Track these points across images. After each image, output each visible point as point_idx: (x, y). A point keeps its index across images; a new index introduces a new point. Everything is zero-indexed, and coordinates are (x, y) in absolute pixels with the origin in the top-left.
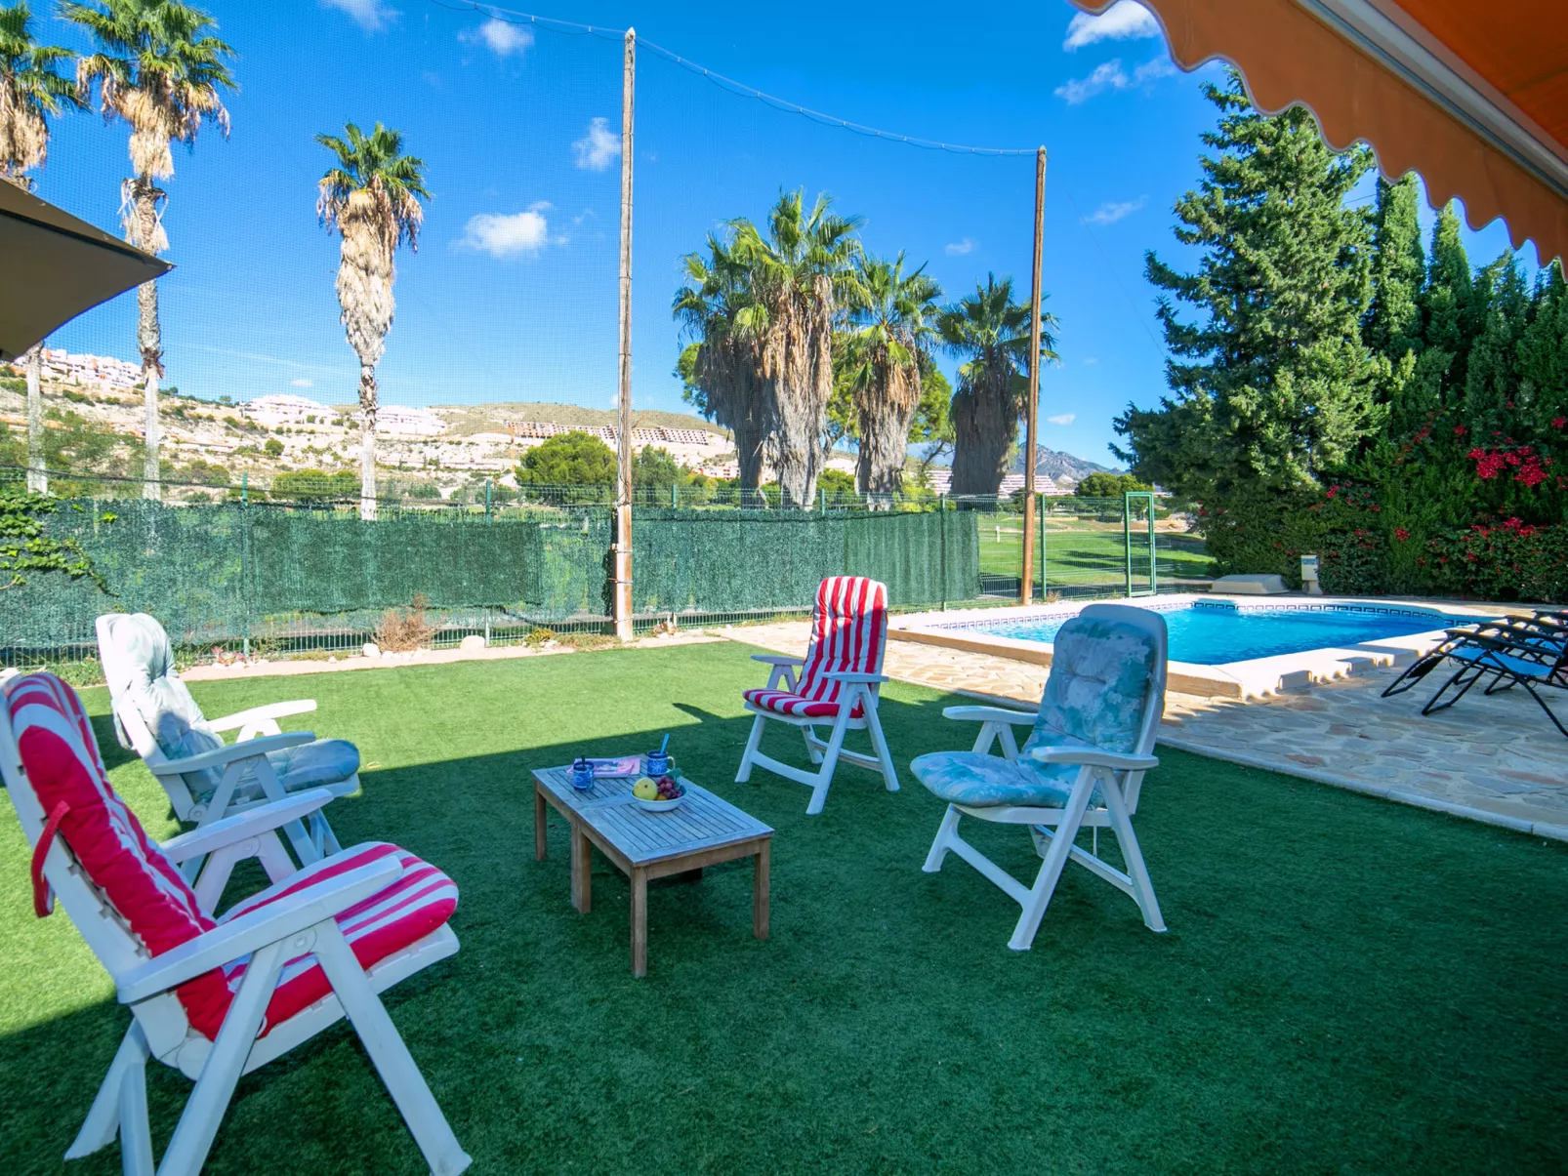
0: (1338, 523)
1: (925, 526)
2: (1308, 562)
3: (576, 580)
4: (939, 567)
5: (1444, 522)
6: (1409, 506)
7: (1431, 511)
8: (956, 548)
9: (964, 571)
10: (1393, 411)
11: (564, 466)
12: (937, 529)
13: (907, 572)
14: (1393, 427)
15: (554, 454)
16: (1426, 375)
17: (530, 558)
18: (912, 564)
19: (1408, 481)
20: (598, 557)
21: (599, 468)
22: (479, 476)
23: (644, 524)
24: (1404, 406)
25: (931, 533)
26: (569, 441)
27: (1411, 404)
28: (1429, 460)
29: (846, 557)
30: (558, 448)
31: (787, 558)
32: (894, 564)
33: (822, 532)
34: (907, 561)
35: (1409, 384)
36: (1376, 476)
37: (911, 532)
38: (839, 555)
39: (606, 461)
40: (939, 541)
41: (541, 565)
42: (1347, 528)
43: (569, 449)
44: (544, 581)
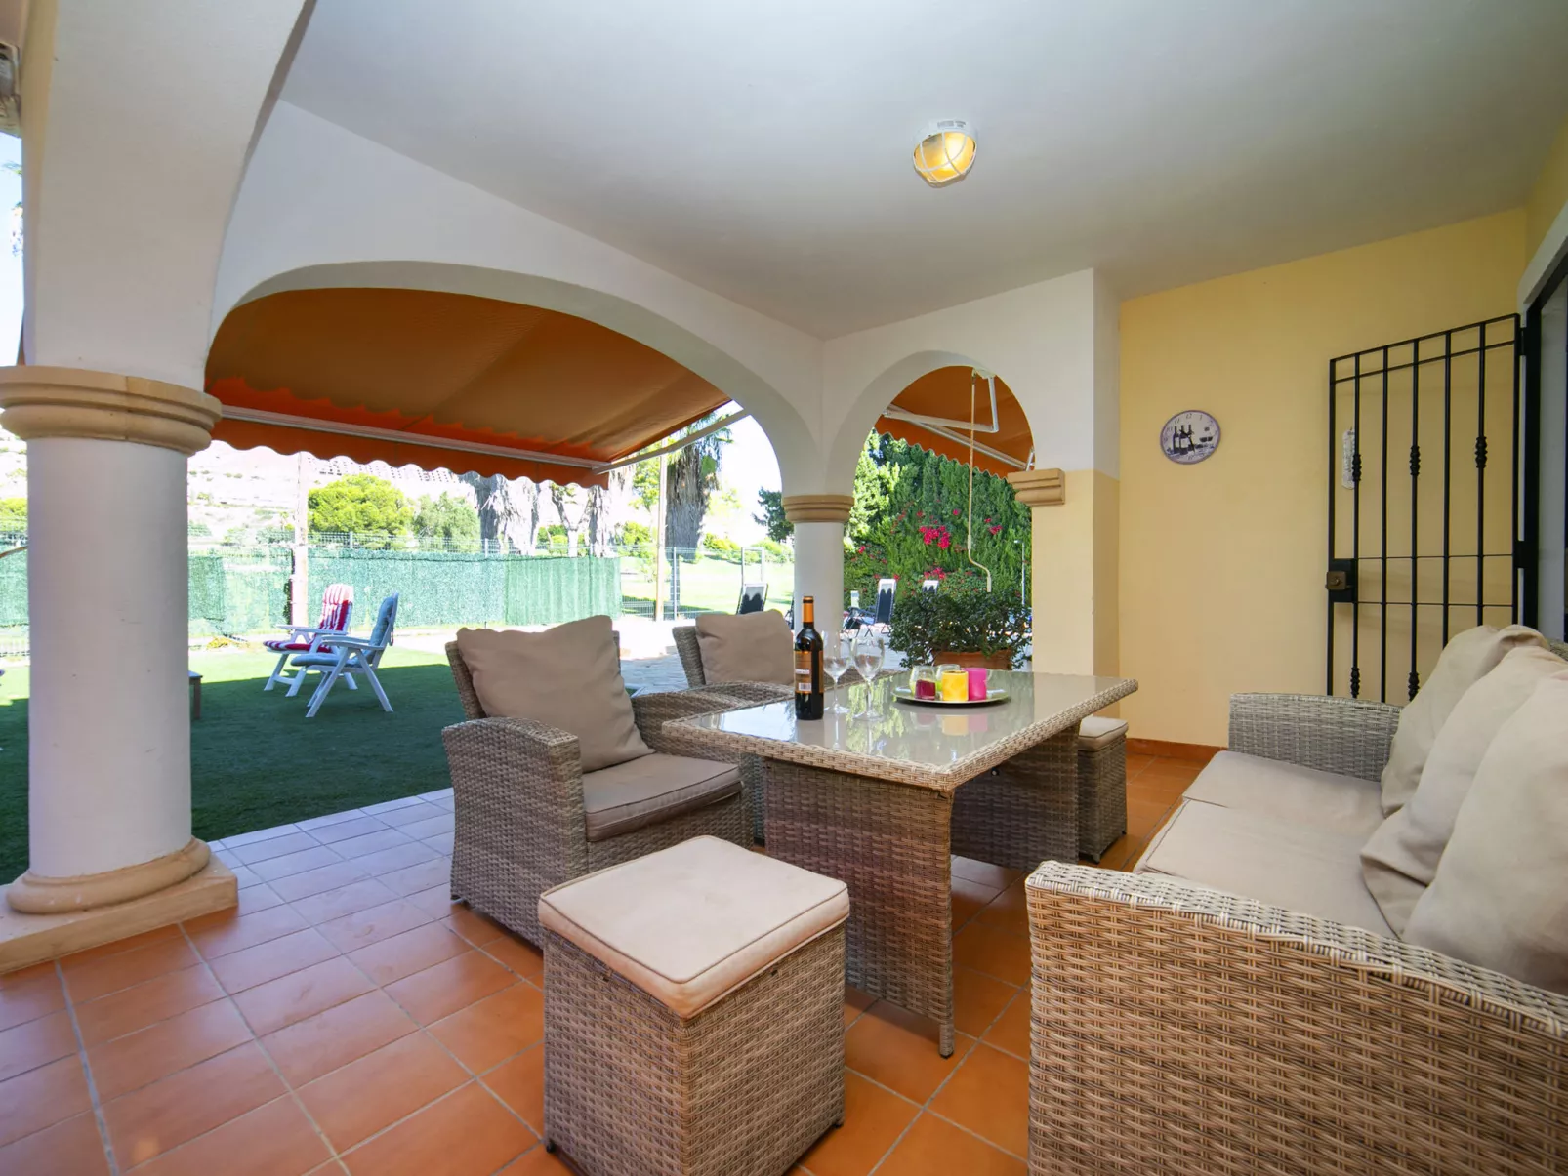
0: (866, 570)
1: (576, 567)
2: (854, 595)
3: (257, 602)
4: (587, 596)
5: (915, 570)
6: (900, 560)
7: (909, 562)
8: (602, 583)
9: (608, 600)
10: (891, 500)
11: (350, 508)
12: (586, 569)
13: (560, 599)
14: (892, 509)
15: (339, 496)
16: (906, 479)
17: (212, 585)
18: (564, 594)
19: (899, 545)
20: (280, 585)
21: (390, 511)
22: (266, 514)
23: (322, 561)
24: (896, 497)
25: (580, 572)
26: (358, 484)
27: (899, 496)
28: (907, 532)
29: (506, 587)
30: (344, 490)
31: (454, 588)
32: (548, 594)
33: (484, 570)
34: (560, 593)
35: (897, 485)
36: (883, 541)
37: (563, 571)
38: (500, 586)
39: (399, 505)
40: (587, 578)
41: (223, 590)
42: (872, 573)
43: (357, 492)
44: (226, 601)
